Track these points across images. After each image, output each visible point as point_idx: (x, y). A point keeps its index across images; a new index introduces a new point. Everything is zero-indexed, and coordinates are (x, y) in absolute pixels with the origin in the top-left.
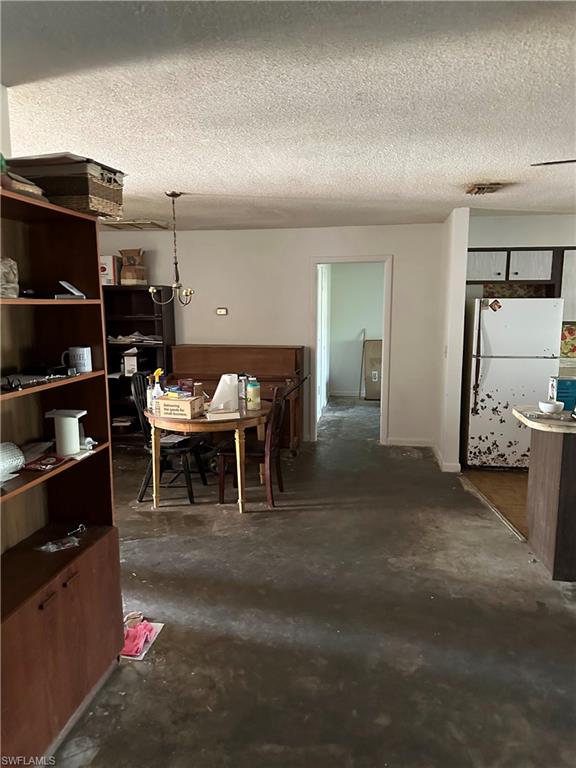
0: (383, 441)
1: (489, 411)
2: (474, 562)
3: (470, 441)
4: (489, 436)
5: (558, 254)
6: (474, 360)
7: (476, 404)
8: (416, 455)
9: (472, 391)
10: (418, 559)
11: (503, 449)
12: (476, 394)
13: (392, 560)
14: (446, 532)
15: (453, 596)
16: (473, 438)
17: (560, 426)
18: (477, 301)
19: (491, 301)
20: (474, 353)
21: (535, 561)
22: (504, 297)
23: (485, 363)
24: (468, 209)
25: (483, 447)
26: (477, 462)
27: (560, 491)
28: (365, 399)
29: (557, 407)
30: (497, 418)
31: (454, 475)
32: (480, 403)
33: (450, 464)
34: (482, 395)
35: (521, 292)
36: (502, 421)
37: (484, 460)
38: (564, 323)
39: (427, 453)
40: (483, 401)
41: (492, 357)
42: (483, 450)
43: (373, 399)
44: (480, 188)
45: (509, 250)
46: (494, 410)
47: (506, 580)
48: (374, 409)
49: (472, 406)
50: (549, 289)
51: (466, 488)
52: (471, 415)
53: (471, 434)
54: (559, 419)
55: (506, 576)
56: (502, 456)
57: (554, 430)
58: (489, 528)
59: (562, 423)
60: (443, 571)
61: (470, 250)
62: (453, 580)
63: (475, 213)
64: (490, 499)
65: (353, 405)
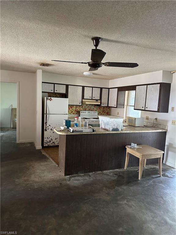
0: (18, 142)
1: (50, 130)
2: (43, 175)
3: (45, 139)
4: (50, 137)
5: (67, 86)
6: (45, 115)
7: (46, 128)
8: (29, 145)
9: (45, 124)
10: (26, 178)
11: (54, 140)
12: (46, 125)
13: (17, 180)
14: (35, 168)
15: (36, 187)
16: (45, 138)
17: (65, 133)
18: (45, 98)
19: (49, 98)
20: (45, 113)
21: (60, 172)
22: (54, 97)
23: (48, 116)
24: (41, 70)
25: (48, 140)
26: (46, 145)
27: (66, 151)
28: (13, 128)
29: (65, 128)
30: (52, 132)
31: (39, 150)
32: (47, 128)
33: (39, 146)
34: (48, 125)
35: (58, 96)
36: (53, 133)
37: (49, 144)
38: (69, 105)
39: (32, 144)
40: (48, 127)
41: (50, 114)
42: (48, 141)
43: (14, 128)
44: (43, 65)
45: (54, 84)
46: (51, 129)
47: (52, 179)
48: (15, 131)
49: (45, 128)
50: (65, 96)
51: (43, 153)
52: (45, 131)
53: (45, 137)
54: (65, 131)
55: (52, 178)
56: (54, 142)
57: (64, 134)
58: (49, 164)
59: (66, 132)
60: (34, 180)
61: (42, 82)
62: (36, 182)
63: (44, 72)
64: (50, 156)
65: (8, 130)
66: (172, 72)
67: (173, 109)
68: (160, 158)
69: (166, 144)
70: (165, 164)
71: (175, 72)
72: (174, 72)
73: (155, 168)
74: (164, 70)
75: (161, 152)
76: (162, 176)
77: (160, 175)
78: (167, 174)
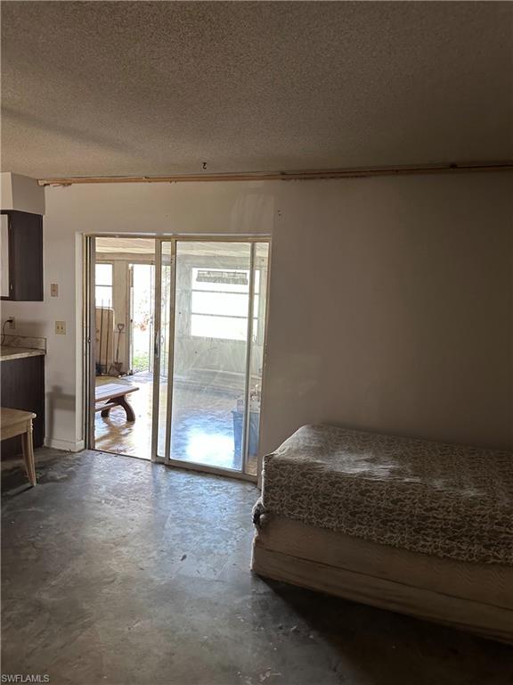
66: (41, 183)
67: (54, 289)
68: (26, 434)
69: (47, 390)
70: (48, 448)
71: (49, 184)
72: (46, 182)
73: (18, 468)
74: (17, 173)
75: (25, 415)
76: (37, 482)
77: (32, 483)
78: (51, 473)
